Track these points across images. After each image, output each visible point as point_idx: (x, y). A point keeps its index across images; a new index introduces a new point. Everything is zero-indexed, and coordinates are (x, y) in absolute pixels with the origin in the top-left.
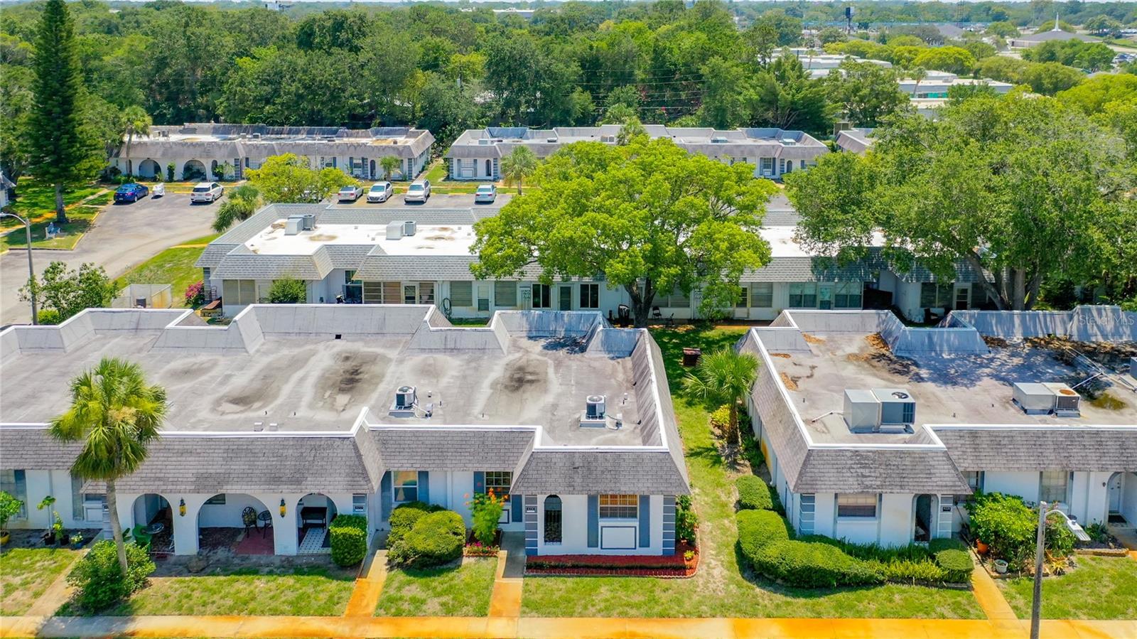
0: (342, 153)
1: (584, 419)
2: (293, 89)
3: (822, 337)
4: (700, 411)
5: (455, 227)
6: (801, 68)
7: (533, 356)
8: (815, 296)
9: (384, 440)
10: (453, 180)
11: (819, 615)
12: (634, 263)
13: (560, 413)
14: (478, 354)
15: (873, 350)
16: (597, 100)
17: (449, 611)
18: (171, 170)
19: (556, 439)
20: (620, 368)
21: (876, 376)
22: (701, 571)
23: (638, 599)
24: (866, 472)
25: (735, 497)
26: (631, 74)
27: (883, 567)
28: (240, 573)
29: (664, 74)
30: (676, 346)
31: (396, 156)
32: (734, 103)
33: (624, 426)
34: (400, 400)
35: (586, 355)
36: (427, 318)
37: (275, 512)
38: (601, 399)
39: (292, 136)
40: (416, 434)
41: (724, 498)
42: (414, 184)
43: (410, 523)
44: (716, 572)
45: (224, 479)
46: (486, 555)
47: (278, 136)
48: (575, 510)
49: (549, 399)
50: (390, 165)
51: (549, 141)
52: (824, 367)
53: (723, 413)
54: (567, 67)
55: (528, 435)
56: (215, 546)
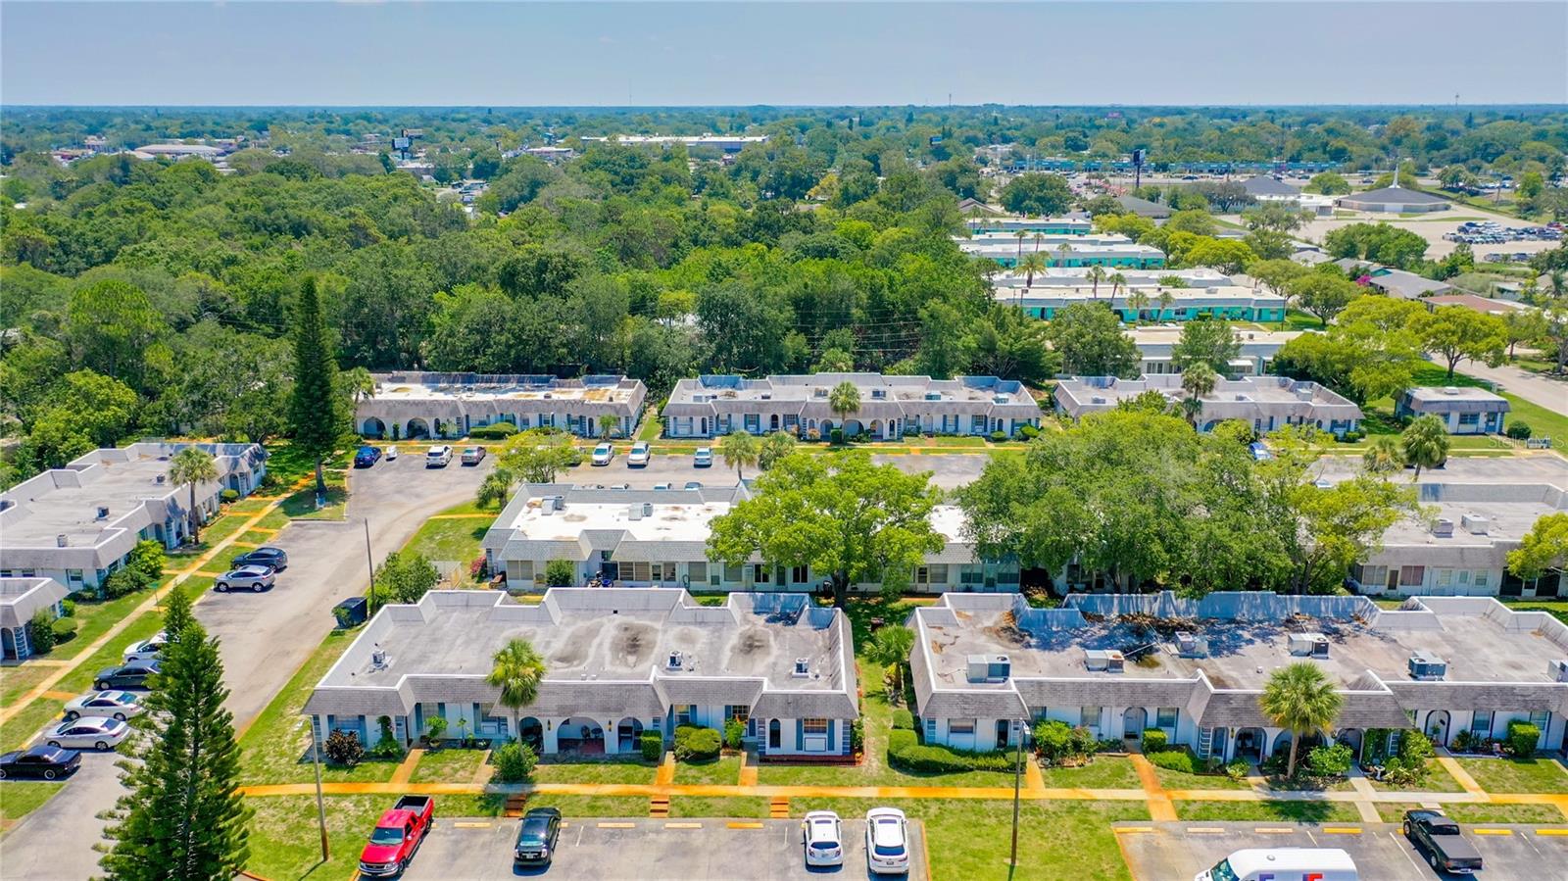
0: (560, 411)
1: (794, 673)
2: (503, 339)
3: (970, 613)
4: (878, 666)
5: (685, 506)
6: (1021, 314)
7: (759, 628)
8: (982, 574)
9: (668, 686)
10: (670, 437)
11: (930, 786)
12: (832, 562)
13: (779, 669)
14: (719, 626)
15: (1004, 624)
16: (812, 342)
17: (716, 782)
18: (396, 429)
19: (776, 686)
20: (820, 637)
21: (998, 643)
22: (865, 763)
23: (826, 777)
24: (966, 706)
25: (892, 724)
26: (848, 314)
27: (974, 761)
28: (587, 763)
29: (881, 312)
30: (868, 616)
31: (614, 415)
32: (955, 349)
33: (821, 677)
34: (673, 660)
35: (797, 627)
36: (681, 599)
37: (605, 728)
38: (805, 660)
39: (503, 385)
40: (688, 682)
41: (886, 723)
42: (635, 447)
43: (687, 736)
44: (874, 765)
45: (574, 709)
46: (734, 754)
47: (488, 385)
48: (788, 728)
49: (771, 659)
50: (609, 424)
51: (763, 397)
52: (965, 636)
53: (892, 668)
54: (781, 312)
55: (759, 684)
56: (567, 748)
